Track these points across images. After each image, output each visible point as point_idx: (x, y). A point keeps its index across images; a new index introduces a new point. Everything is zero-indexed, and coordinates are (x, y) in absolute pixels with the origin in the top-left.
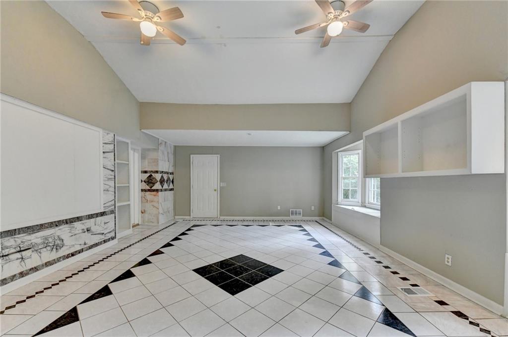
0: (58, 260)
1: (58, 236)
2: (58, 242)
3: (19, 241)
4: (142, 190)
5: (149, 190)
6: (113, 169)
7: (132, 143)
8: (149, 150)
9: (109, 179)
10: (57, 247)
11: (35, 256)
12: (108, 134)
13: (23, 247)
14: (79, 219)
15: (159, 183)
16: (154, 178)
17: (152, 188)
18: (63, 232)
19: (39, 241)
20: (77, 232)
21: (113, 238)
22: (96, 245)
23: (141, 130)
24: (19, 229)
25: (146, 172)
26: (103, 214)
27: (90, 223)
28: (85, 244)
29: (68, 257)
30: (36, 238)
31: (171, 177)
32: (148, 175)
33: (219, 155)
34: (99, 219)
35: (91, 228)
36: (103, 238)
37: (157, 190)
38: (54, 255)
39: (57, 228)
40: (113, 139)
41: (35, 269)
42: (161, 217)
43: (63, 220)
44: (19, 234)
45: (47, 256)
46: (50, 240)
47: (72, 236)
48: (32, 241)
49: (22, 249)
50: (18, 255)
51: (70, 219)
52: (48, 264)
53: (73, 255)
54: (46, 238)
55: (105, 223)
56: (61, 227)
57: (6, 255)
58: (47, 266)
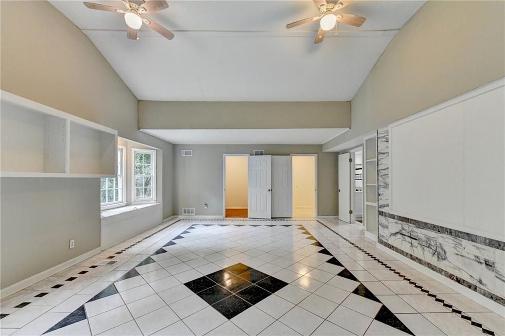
0: (439, 271)
1: (440, 244)
2: (439, 250)
3: (410, 230)
10: (439, 255)
11: (420, 248)
14: (470, 237)
18: (447, 242)
19: (423, 237)
20: (465, 254)
24: (411, 219)
28: (480, 282)
29: (451, 277)
30: (421, 233)
35: (496, 265)
38: (434, 261)
39: (439, 235)
41: (420, 261)
43: (447, 229)
44: (411, 223)
45: (428, 256)
46: (433, 243)
47: (457, 254)
48: (418, 234)
49: (412, 236)
50: (409, 240)
53: (458, 280)
56: (443, 235)
57: (404, 235)
58: (429, 267)
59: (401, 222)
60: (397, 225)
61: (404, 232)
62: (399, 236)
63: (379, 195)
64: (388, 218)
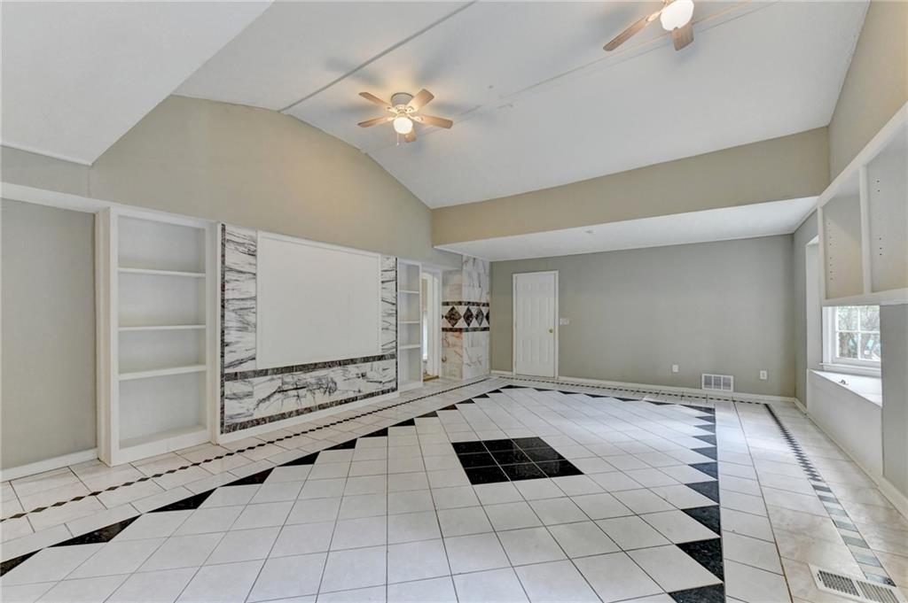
0: (331, 405)
1: (332, 379)
2: (331, 385)
3: (296, 379)
4: (444, 329)
5: (451, 330)
6: (394, 302)
7: (423, 265)
8: (450, 272)
9: (390, 315)
10: (330, 390)
11: (309, 395)
12: (388, 259)
13: (300, 384)
14: (353, 361)
15: (462, 319)
16: (457, 312)
17: (456, 327)
18: (336, 374)
19: (313, 381)
20: (351, 376)
21: (393, 390)
22: (372, 395)
23: (433, 246)
24: (296, 366)
25: (447, 304)
26: (381, 358)
27: (366, 367)
28: (359, 391)
29: (341, 403)
30: (310, 377)
31: (484, 310)
32: (450, 307)
33: (557, 272)
34: (376, 364)
35: (367, 374)
36: (381, 387)
37: (460, 330)
38: (326, 399)
39: (330, 370)
40: (394, 264)
41: (309, 410)
42: (465, 368)
43: (337, 361)
44: (296, 371)
45: (321, 398)
46: (324, 382)
47: (345, 380)
48: (307, 380)
49: (298, 387)
50: (295, 392)
51: (343, 361)
52: (322, 407)
53: (346, 402)
54: (320, 379)
55: (384, 370)
56: (334, 369)
57: (286, 391)
58: (320, 409)
59: (279, 376)
60: (273, 382)
61: (285, 387)
62: (277, 396)
63: (224, 344)
64: (250, 380)
